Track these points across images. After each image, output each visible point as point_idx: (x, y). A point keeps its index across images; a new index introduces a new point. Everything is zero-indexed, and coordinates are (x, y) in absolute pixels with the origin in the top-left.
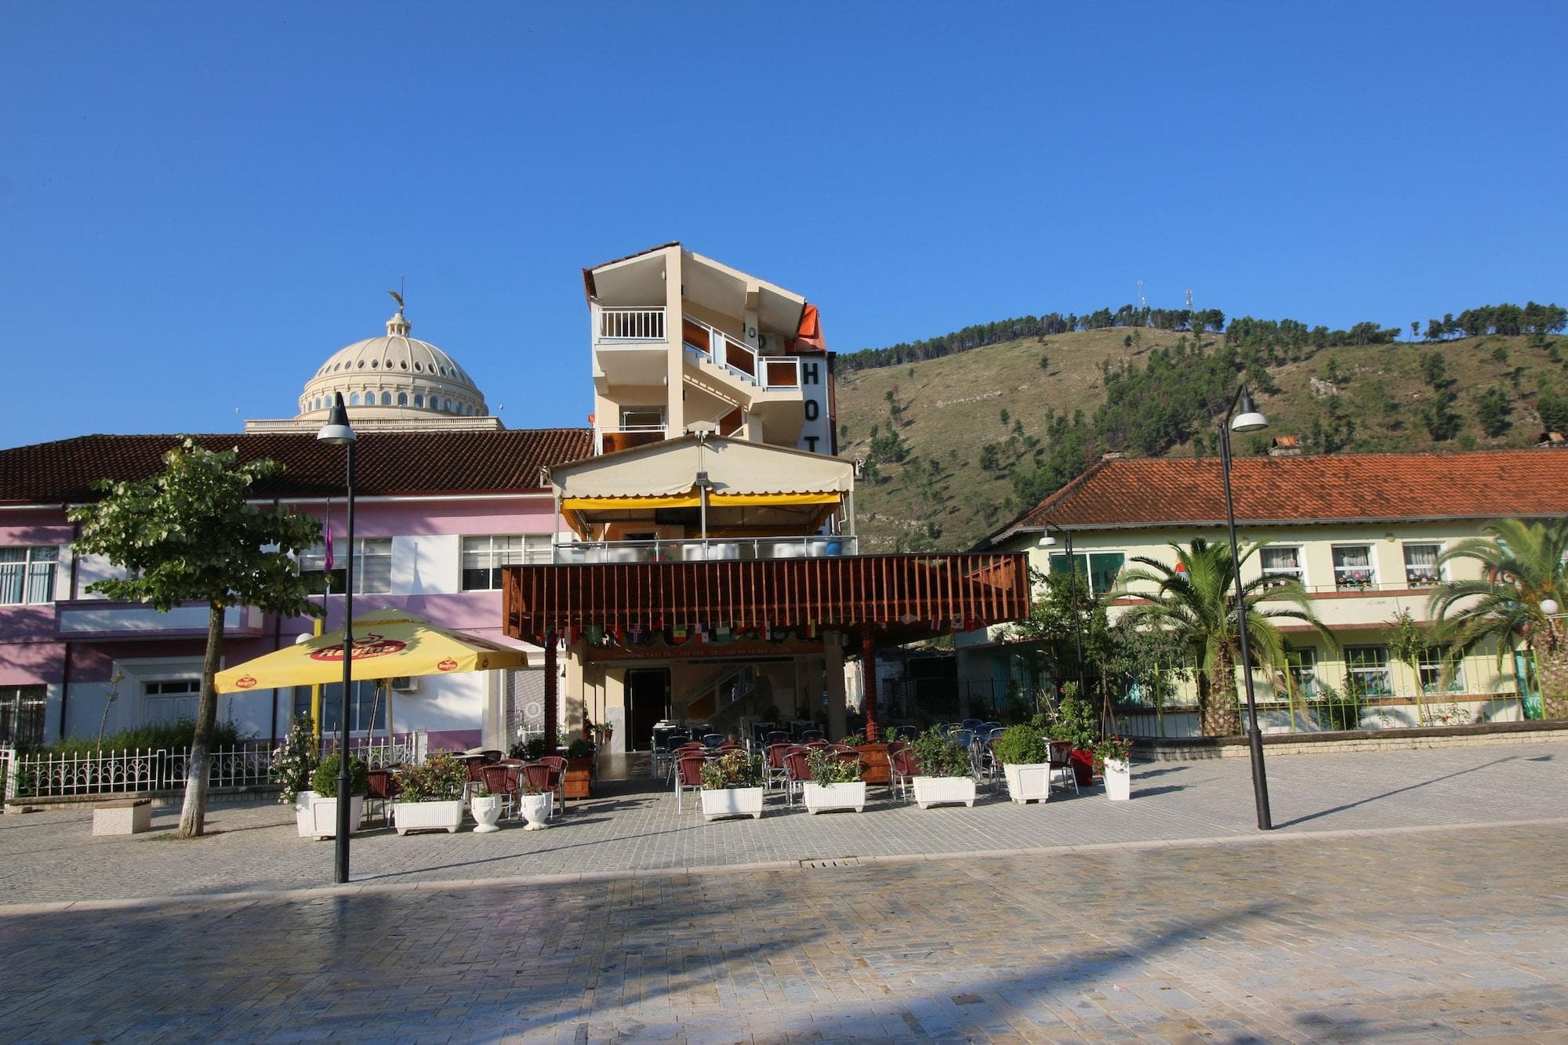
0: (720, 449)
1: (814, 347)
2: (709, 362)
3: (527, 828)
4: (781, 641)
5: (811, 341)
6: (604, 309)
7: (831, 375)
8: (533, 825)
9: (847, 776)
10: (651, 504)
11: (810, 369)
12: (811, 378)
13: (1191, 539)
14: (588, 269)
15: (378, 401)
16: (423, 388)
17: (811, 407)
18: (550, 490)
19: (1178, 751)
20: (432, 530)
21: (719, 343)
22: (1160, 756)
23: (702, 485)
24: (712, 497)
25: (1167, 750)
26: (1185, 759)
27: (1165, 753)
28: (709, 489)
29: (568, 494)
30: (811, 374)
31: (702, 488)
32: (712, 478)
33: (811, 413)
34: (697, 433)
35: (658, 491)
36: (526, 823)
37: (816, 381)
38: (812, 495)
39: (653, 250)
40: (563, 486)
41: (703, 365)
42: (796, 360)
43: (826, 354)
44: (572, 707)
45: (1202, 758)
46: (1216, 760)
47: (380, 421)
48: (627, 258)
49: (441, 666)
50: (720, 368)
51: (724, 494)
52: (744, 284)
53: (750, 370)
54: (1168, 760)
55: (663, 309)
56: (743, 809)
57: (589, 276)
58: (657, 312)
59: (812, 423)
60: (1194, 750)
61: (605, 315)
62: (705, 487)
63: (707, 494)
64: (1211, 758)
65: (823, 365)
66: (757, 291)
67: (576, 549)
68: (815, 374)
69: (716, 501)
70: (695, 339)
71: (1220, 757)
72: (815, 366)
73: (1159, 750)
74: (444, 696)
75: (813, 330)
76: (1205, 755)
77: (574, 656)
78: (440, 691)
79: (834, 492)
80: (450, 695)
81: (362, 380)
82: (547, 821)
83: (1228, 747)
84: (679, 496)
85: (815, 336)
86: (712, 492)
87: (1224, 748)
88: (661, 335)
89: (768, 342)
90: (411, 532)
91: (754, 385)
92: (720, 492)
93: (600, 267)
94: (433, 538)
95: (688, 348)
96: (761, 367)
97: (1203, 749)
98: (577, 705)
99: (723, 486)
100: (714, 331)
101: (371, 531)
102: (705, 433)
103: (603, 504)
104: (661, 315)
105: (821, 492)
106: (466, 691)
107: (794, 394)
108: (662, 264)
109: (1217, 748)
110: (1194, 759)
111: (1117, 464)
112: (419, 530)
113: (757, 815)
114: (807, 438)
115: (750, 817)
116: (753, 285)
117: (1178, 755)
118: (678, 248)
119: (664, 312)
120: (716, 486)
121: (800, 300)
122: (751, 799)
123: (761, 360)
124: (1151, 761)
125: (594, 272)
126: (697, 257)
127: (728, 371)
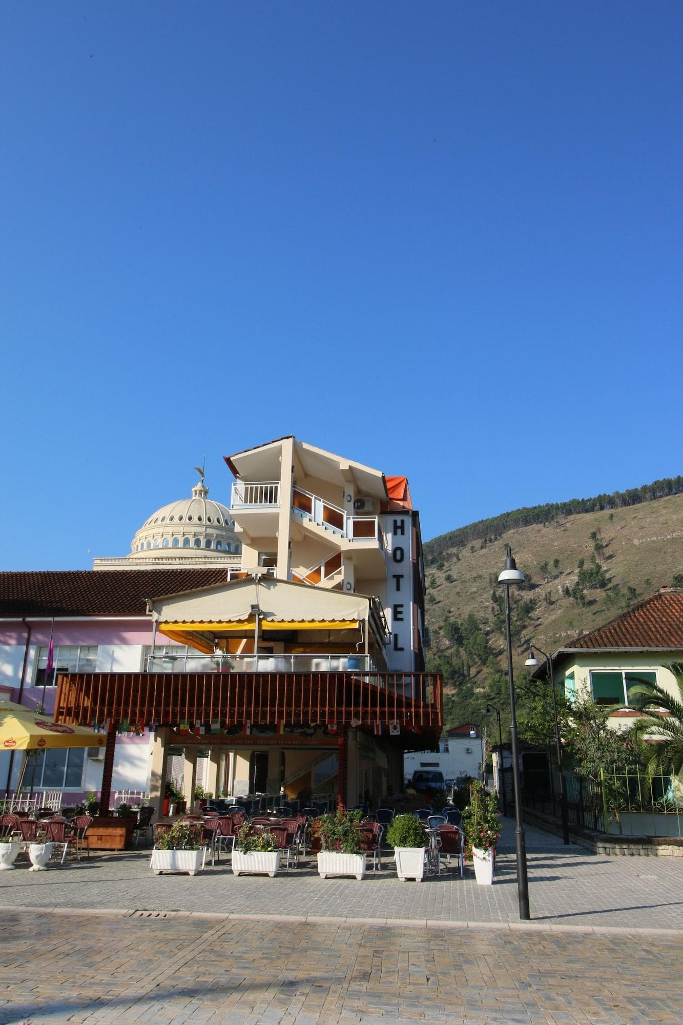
0: (272, 587)
1: (404, 507)
2: (310, 520)
3: (31, 869)
4: (311, 735)
5: (401, 503)
6: (245, 484)
7: (414, 528)
8: (35, 867)
9: (263, 847)
10: (222, 627)
11: (399, 524)
12: (399, 531)
13: (670, 663)
14: (227, 457)
15: (181, 544)
16: (212, 535)
17: (398, 553)
18: (151, 615)
19: (617, 846)
20: (124, 642)
21: (318, 506)
22: (601, 850)
23: (256, 613)
24: (264, 622)
25: (608, 845)
26: (624, 855)
27: (605, 848)
28: (261, 617)
29: (162, 619)
30: (399, 527)
31: (257, 616)
32: (263, 608)
33: (398, 557)
34: (254, 575)
35: (225, 618)
36: (32, 865)
37: (403, 533)
38: (338, 622)
39: (273, 442)
40: (159, 613)
41: (306, 523)
42: (375, 518)
43: (410, 512)
44: (154, 779)
45: (639, 855)
46: (652, 858)
47: (181, 558)
48: (255, 448)
49: (6, 744)
50: (318, 524)
51: (273, 621)
52: (338, 464)
53: (340, 526)
54: (608, 855)
55: (278, 483)
56: (182, 867)
57: (228, 461)
58: (274, 485)
59: (399, 564)
60: (632, 846)
61: (246, 489)
62: (259, 615)
63: (260, 620)
64: (648, 855)
65: (408, 520)
66: (348, 468)
67: (167, 660)
68: (402, 527)
69: (266, 626)
70: (301, 504)
71: (657, 855)
72: (403, 521)
73: (600, 845)
74: (123, 765)
75: (402, 494)
76: (642, 852)
77: (159, 739)
78: (120, 761)
79: (354, 621)
80: (127, 765)
81: (170, 530)
82: (47, 865)
83: (663, 847)
84: (240, 621)
85: (405, 499)
86: (263, 619)
87: (660, 848)
88: (276, 502)
89: (366, 504)
90: (110, 643)
91: (342, 537)
92: (269, 619)
93: (236, 455)
94: (125, 647)
95: (296, 511)
96: (349, 524)
97: (640, 847)
98: (158, 778)
99: (272, 614)
100: (315, 498)
101: (84, 641)
102: (259, 575)
103: (187, 627)
104: (276, 488)
105: (344, 621)
106: (138, 762)
107: (371, 543)
108: (279, 452)
109: (653, 847)
110: (632, 855)
111: (667, 597)
112: (117, 641)
113: (192, 873)
114: (394, 576)
115: (186, 874)
116: (344, 464)
117: (618, 851)
118: (291, 440)
119: (279, 486)
120: (266, 615)
121: (379, 474)
122: (187, 859)
123: (349, 518)
124: (594, 853)
125: (232, 459)
126: (306, 446)
127: (324, 527)
